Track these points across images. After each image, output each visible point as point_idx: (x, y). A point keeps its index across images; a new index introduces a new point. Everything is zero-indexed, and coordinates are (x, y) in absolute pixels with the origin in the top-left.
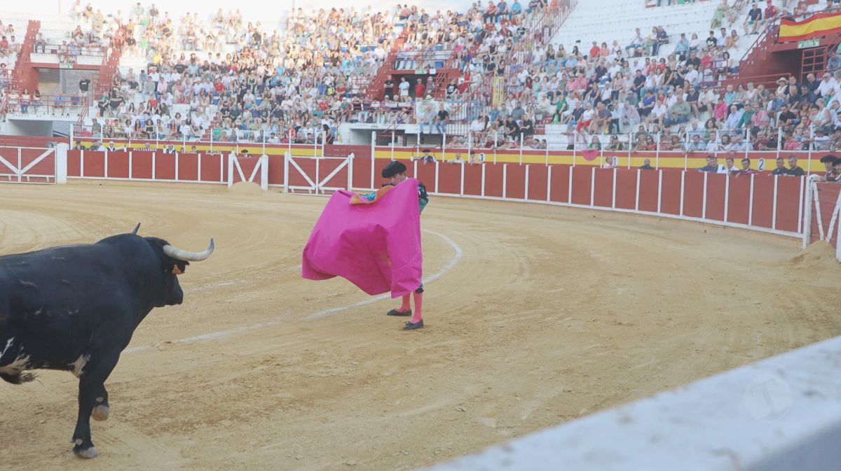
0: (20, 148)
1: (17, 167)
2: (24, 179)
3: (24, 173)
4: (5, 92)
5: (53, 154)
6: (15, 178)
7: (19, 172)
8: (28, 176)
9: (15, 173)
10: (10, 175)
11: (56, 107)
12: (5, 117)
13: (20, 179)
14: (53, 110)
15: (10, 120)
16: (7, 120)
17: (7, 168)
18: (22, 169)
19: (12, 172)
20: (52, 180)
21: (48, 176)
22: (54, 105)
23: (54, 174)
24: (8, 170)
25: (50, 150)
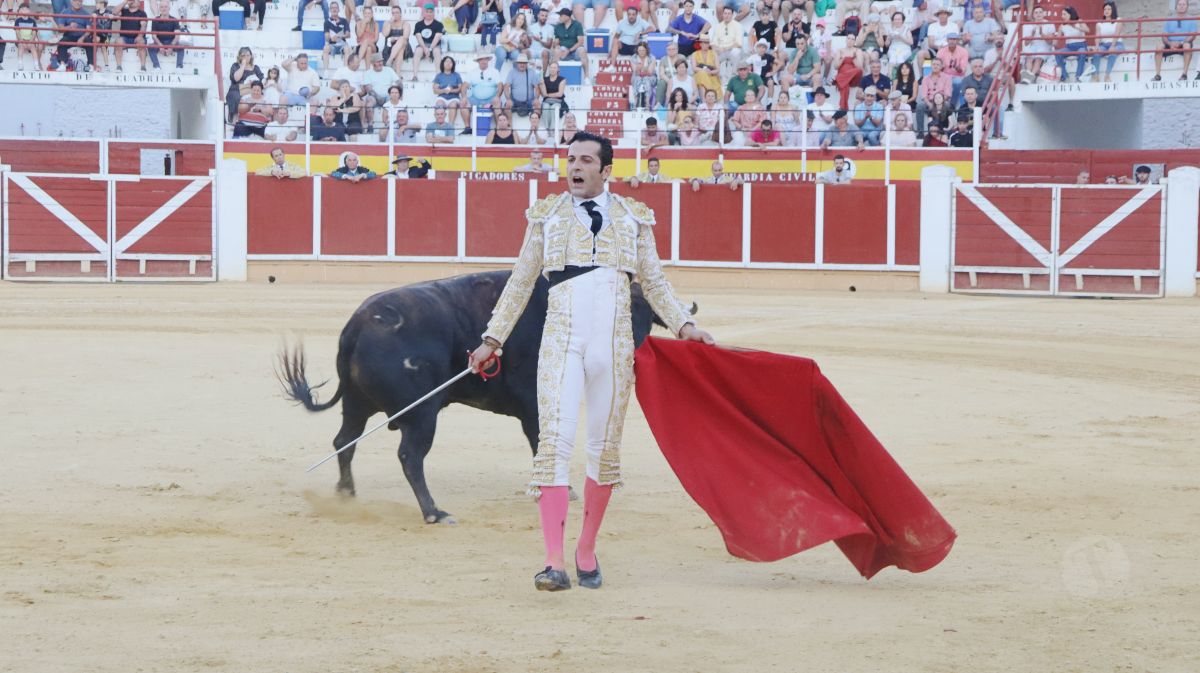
0: (1057, 189)
1: (1048, 247)
2: (1066, 281)
3: (1068, 265)
4: (1014, 20)
5: (1156, 200)
6: (1040, 280)
7: (1053, 261)
8: (1079, 272)
9: (1042, 266)
10: (1026, 271)
11: (1166, 55)
12: (1011, 94)
13: (1054, 282)
14: (1158, 66)
15: (1025, 103)
16: (1017, 103)
17: (1020, 249)
18: (1061, 251)
19: (1036, 263)
20: (1151, 283)
21: (1137, 274)
22: (1161, 46)
23: (1158, 268)
24: (1022, 257)
25: (1148, 191)
